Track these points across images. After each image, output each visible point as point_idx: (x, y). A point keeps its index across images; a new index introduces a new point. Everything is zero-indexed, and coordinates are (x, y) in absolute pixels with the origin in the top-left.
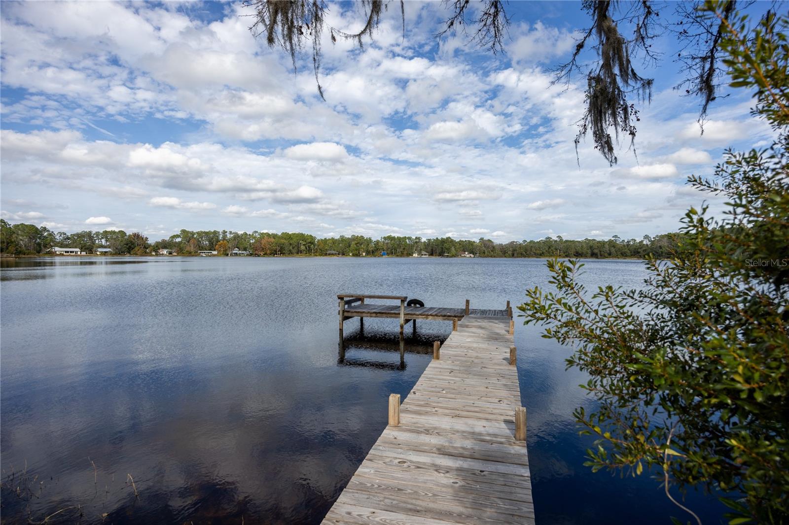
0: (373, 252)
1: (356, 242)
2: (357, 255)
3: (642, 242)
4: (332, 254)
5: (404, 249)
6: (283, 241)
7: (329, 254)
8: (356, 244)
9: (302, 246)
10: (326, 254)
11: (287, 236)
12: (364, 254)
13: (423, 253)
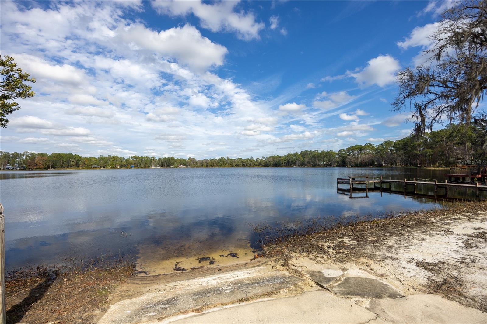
0: (125, 166)
1: (113, 159)
2: (114, 167)
3: (261, 159)
4: (96, 167)
5: (146, 164)
6: (55, 159)
7: (94, 168)
8: (113, 161)
9: (72, 162)
10: (91, 168)
11: (59, 156)
12: (119, 167)
13: (158, 166)
